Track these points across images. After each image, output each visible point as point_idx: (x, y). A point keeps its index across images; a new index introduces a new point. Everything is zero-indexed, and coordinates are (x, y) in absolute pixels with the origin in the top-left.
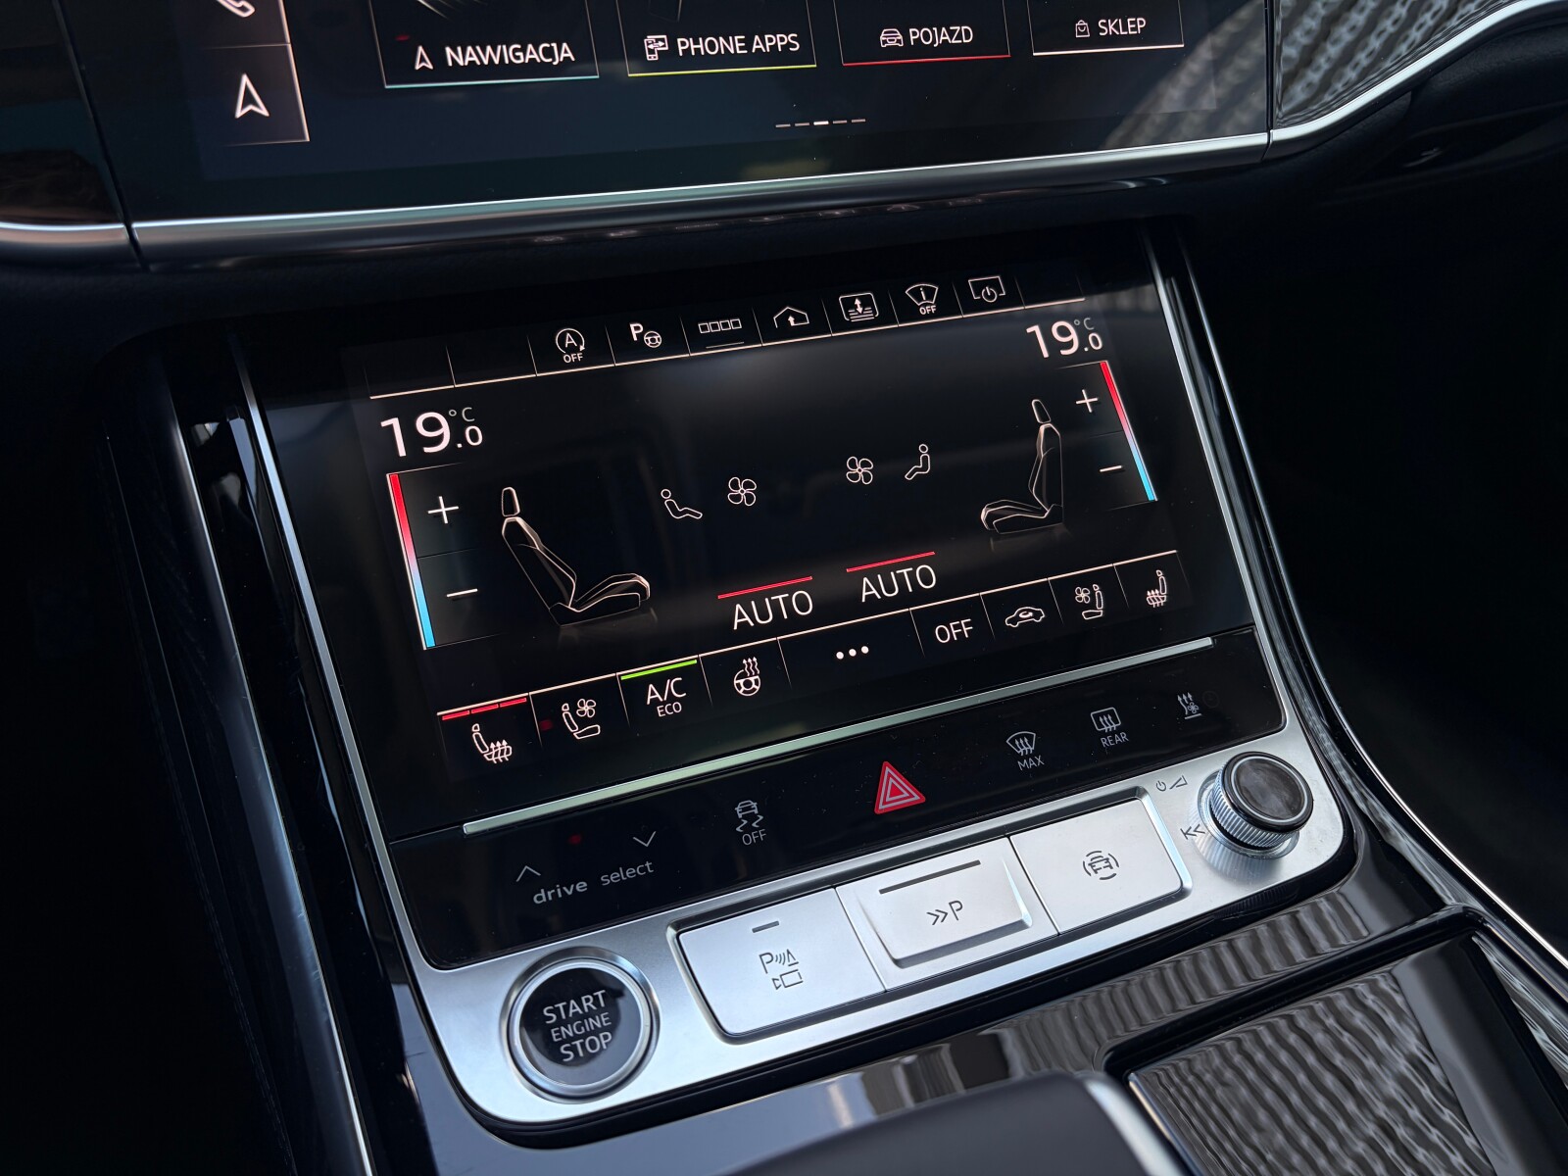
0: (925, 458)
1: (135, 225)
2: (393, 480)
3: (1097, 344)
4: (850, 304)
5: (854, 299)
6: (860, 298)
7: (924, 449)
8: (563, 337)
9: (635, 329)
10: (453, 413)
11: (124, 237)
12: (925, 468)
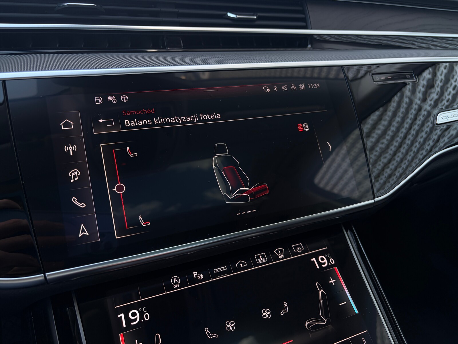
0: (286, 307)
1: (47, 274)
2: (121, 336)
3: (332, 262)
4: (258, 257)
5: (259, 256)
6: (261, 255)
7: (285, 304)
8: (173, 279)
9: (195, 274)
10: (140, 309)
11: (43, 278)
12: (286, 311)
